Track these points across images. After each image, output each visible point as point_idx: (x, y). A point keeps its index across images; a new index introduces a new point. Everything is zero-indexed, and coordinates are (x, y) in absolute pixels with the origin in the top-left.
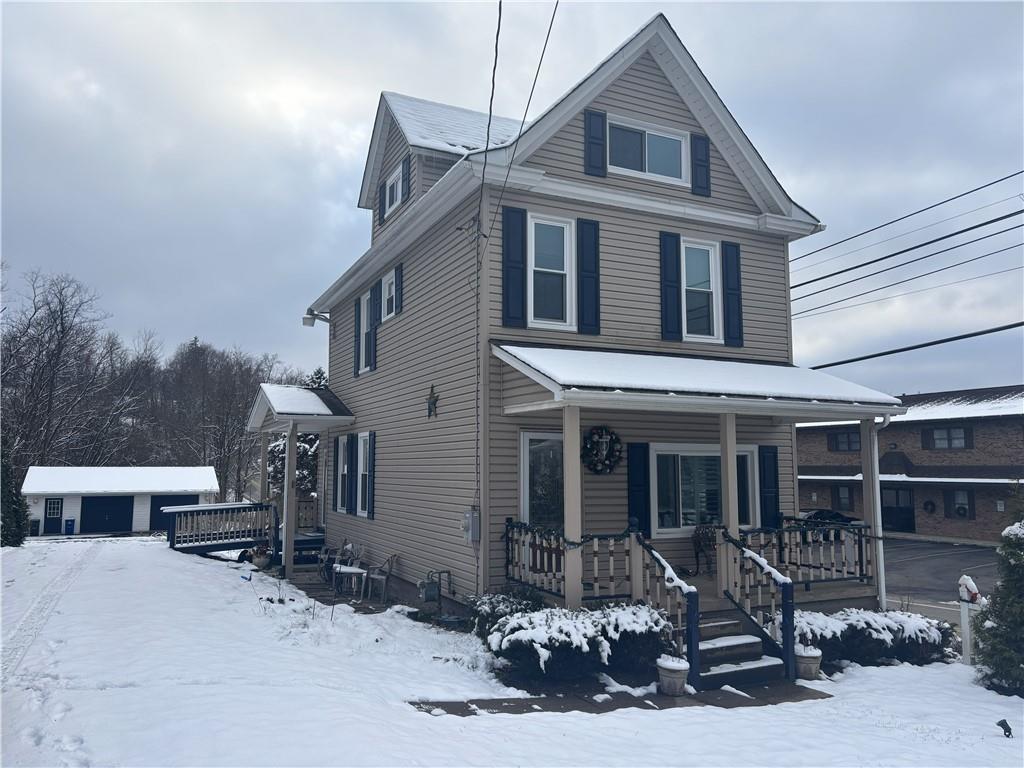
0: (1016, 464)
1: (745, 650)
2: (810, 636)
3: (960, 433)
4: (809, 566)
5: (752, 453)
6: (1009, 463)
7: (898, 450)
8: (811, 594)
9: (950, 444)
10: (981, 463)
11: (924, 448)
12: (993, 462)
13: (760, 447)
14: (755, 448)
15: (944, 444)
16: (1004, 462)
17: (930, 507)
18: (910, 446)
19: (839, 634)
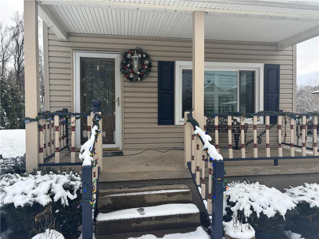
1: (179, 221)
2: (248, 213)
4: (291, 145)
5: (259, 69)
8: (277, 168)
13: (265, 65)
14: (261, 66)
19: (283, 213)
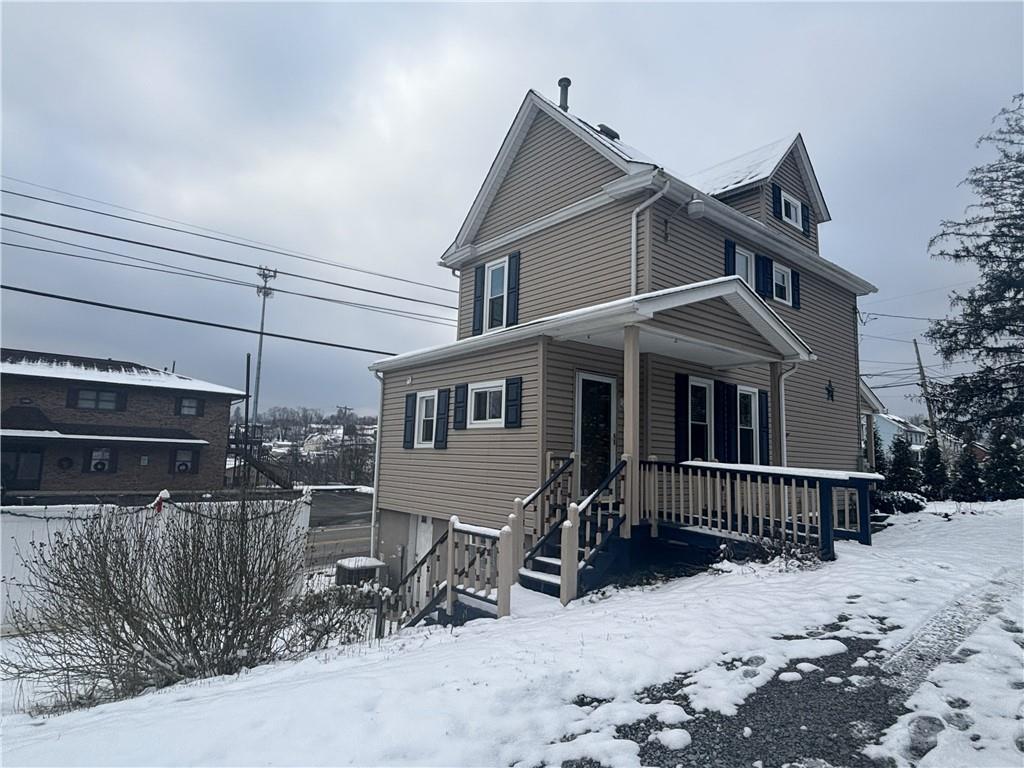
0: (164, 426)
3: (111, 396)
6: (158, 426)
7: (32, 405)
9: (97, 405)
10: (132, 425)
11: (68, 406)
12: (144, 424)
15: (91, 405)
16: (155, 425)
17: (65, 464)
18: (47, 403)
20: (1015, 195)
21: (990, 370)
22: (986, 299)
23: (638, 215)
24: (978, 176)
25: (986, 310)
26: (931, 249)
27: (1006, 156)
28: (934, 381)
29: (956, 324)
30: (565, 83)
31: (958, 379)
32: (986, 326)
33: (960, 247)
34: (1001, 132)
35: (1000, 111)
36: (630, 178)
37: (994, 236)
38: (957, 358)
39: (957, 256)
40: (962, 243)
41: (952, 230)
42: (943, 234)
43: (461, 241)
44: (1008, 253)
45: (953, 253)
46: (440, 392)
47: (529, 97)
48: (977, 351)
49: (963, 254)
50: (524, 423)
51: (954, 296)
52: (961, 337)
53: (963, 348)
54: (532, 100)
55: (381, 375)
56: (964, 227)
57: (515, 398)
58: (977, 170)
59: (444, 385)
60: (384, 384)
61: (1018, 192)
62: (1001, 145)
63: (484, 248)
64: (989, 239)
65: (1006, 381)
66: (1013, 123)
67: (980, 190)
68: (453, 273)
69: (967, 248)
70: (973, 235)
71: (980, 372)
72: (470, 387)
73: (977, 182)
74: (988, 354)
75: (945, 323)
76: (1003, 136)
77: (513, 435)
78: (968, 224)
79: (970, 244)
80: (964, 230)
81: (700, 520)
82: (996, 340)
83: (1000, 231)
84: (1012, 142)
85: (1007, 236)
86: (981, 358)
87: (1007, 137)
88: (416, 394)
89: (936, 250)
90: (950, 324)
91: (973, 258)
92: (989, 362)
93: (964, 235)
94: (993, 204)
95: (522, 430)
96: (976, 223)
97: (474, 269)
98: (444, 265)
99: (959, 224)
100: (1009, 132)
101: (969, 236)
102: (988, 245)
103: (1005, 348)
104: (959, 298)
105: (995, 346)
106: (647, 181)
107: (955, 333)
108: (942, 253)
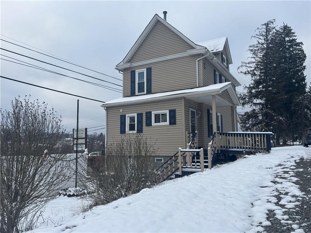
20: (261, 55)
21: (254, 110)
22: (254, 88)
23: (198, 61)
24: (251, 48)
25: (253, 91)
26: (238, 70)
27: (259, 43)
28: (239, 114)
29: (245, 95)
30: (165, 13)
31: (246, 113)
32: (253, 96)
33: (246, 71)
34: (257, 35)
35: (257, 28)
36: (197, 50)
37: (255, 68)
38: (246, 106)
39: (245, 73)
40: (247, 69)
41: (244, 65)
42: (242, 66)
43: (125, 61)
44: (259, 74)
45: (244, 72)
46: (138, 114)
47: (155, 16)
48: (251, 104)
49: (247, 73)
50: (177, 123)
51: (245, 86)
52: (247, 99)
53: (247, 103)
54: (156, 17)
55: (106, 108)
56: (247, 64)
57: (173, 116)
58: (250, 46)
59: (140, 112)
60: (107, 112)
61: (262, 55)
62: (257, 39)
63: (135, 64)
64: (254, 68)
65: (259, 113)
66: (260, 33)
67: (252, 53)
68: (119, 72)
69: (248, 71)
70: (250, 67)
71: (252, 111)
72: (152, 112)
73: (252, 50)
74: (254, 105)
75: (242, 95)
76: (257, 36)
77: (173, 127)
78: (249, 63)
79: (249, 69)
80: (248, 65)
81: (234, 147)
82: (256, 101)
83: (257, 66)
84: (260, 39)
85: (259, 68)
86: (252, 106)
87: (259, 37)
88: (125, 115)
89: (239, 71)
90: (244, 95)
91: (250, 74)
92: (254, 108)
93: (247, 67)
94: (254, 57)
95: (177, 125)
96: (251, 63)
97: (130, 71)
98: (117, 69)
99: (246, 63)
100: (259, 35)
101: (249, 67)
102: (254, 70)
103: (258, 103)
104: (246, 87)
105: (256, 103)
106: (203, 51)
107: (245, 98)
108: (241, 72)
